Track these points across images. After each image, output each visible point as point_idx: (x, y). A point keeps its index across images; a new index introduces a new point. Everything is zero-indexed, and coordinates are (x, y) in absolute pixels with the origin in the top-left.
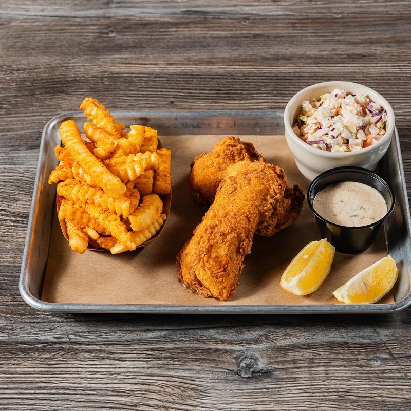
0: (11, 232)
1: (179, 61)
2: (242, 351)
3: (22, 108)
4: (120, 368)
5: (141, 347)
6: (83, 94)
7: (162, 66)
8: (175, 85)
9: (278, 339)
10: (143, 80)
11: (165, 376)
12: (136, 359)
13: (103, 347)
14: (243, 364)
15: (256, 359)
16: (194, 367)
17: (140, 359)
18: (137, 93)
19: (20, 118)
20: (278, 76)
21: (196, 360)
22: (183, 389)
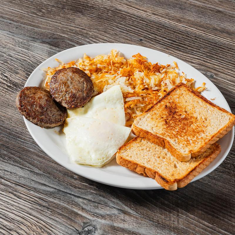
0: (3, 92)
1: (161, 14)
2: (91, 220)
3: (52, 15)
4: (15, 202)
5: (34, 194)
6: (92, 17)
7: (148, 14)
8: (150, 29)
9: (116, 221)
10: (132, 20)
11: (37, 218)
12: (27, 201)
13: (13, 185)
14: (86, 229)
15: (96, 229)
16: (57, 219)
17: (29, 201)
18: (124, 27)
19: (48, 21)
20: (216, 44)
21: (61, 215)
22: (43, 230)
